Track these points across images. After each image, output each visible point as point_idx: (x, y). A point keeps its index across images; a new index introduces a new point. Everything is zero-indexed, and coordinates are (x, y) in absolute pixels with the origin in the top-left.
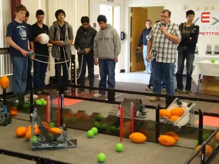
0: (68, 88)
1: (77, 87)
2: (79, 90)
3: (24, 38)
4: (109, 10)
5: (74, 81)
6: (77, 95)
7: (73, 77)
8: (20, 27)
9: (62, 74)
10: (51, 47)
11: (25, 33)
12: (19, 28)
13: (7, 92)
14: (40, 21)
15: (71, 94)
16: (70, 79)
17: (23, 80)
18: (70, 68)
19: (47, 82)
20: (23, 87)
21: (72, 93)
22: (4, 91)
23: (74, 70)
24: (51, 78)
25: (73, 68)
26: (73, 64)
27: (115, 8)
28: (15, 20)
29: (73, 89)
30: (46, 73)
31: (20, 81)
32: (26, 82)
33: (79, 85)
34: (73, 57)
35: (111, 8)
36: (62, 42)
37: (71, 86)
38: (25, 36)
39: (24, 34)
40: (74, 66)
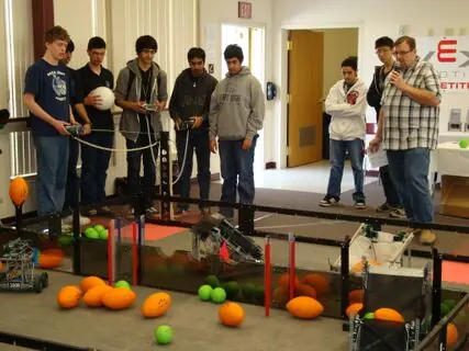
0: (155, 202)
1: (173, 199)
2: (179, 206)
3: (62, 96)
4: (242, 35)
5: (166, 188)
6: (173, 217)
7: (165, 178)
8: (53, 73)
9: (142, 174)
10: (120, 116)
11: (65, 87)
12: (52, 76)
13: (24, 211)
14: (96, 61)
15: (160, 215)
16: (158, 182)
17: (58, 187)
18: (158, 160)
19: (109, 189)
20: (59, 201)
21: (163, 213)
22: (19, 210)
23: (167, 164)
24: (118, 182)
25: (164, 160)
26: (164, 152)
27: (253, 32)
28: (44, 58)
29: (165, 205)
30: (108, 172)
31: (51, 188)
32: (64, 191)
33: (178, 196)
34: (165, 136)
35: (245, 31)
36: (145, 104)
37: (161, 198)
38: (64, 93)
39: (61, 89)
40: (167, 156)
